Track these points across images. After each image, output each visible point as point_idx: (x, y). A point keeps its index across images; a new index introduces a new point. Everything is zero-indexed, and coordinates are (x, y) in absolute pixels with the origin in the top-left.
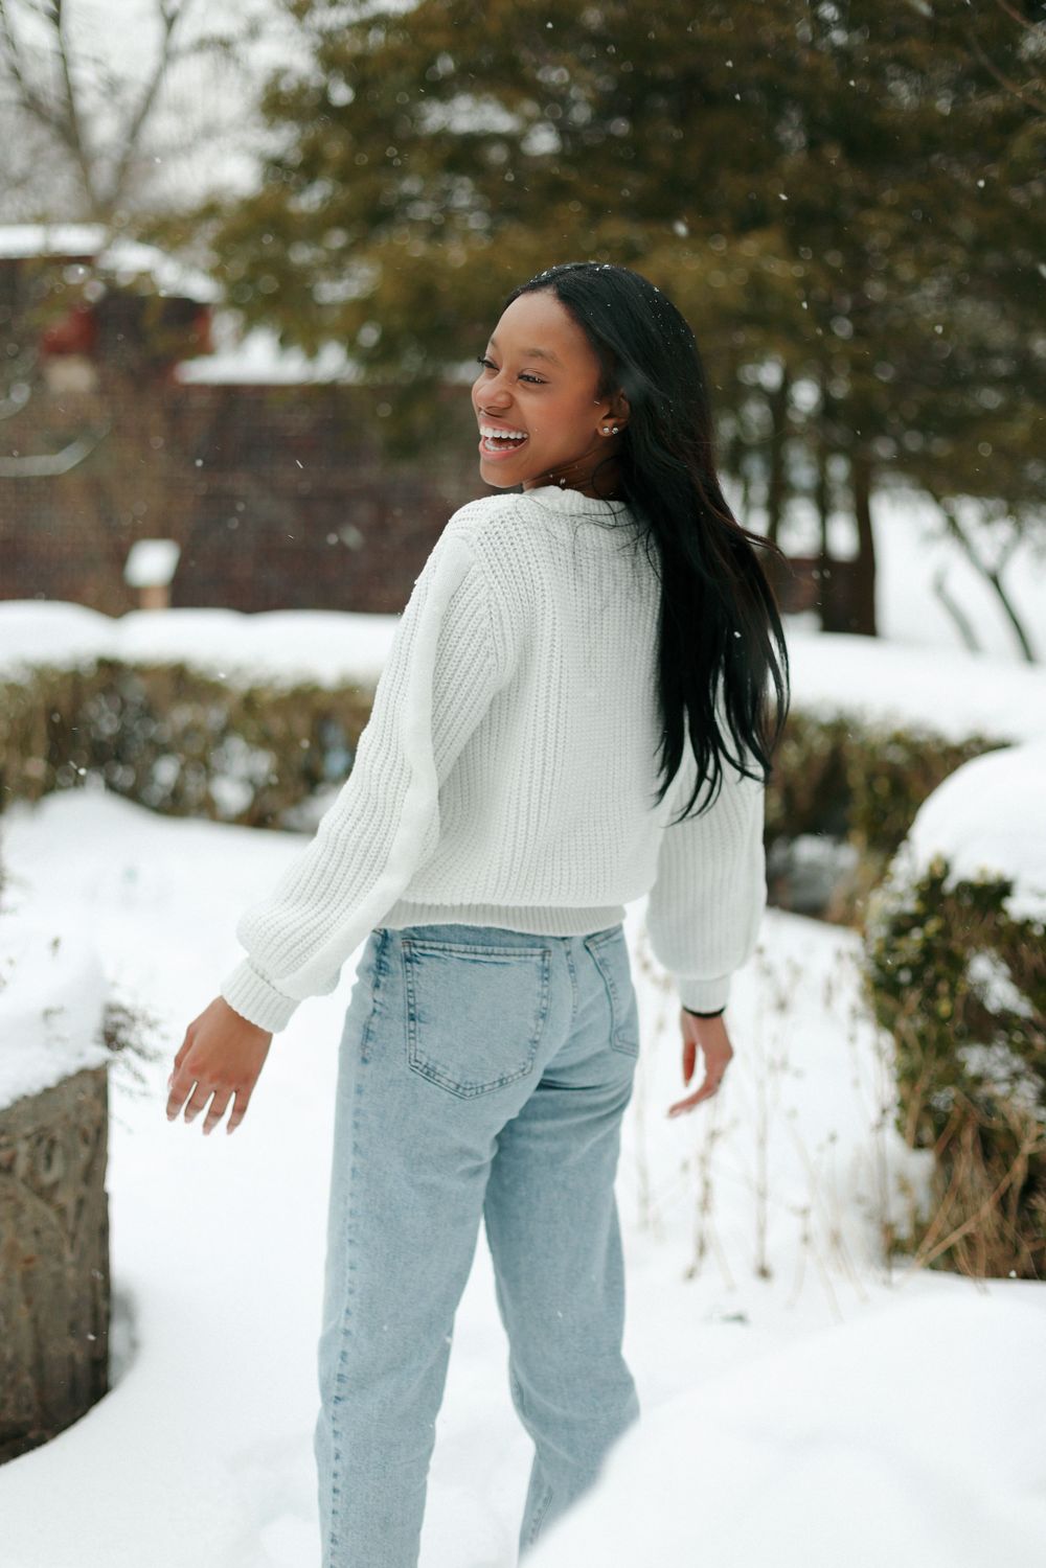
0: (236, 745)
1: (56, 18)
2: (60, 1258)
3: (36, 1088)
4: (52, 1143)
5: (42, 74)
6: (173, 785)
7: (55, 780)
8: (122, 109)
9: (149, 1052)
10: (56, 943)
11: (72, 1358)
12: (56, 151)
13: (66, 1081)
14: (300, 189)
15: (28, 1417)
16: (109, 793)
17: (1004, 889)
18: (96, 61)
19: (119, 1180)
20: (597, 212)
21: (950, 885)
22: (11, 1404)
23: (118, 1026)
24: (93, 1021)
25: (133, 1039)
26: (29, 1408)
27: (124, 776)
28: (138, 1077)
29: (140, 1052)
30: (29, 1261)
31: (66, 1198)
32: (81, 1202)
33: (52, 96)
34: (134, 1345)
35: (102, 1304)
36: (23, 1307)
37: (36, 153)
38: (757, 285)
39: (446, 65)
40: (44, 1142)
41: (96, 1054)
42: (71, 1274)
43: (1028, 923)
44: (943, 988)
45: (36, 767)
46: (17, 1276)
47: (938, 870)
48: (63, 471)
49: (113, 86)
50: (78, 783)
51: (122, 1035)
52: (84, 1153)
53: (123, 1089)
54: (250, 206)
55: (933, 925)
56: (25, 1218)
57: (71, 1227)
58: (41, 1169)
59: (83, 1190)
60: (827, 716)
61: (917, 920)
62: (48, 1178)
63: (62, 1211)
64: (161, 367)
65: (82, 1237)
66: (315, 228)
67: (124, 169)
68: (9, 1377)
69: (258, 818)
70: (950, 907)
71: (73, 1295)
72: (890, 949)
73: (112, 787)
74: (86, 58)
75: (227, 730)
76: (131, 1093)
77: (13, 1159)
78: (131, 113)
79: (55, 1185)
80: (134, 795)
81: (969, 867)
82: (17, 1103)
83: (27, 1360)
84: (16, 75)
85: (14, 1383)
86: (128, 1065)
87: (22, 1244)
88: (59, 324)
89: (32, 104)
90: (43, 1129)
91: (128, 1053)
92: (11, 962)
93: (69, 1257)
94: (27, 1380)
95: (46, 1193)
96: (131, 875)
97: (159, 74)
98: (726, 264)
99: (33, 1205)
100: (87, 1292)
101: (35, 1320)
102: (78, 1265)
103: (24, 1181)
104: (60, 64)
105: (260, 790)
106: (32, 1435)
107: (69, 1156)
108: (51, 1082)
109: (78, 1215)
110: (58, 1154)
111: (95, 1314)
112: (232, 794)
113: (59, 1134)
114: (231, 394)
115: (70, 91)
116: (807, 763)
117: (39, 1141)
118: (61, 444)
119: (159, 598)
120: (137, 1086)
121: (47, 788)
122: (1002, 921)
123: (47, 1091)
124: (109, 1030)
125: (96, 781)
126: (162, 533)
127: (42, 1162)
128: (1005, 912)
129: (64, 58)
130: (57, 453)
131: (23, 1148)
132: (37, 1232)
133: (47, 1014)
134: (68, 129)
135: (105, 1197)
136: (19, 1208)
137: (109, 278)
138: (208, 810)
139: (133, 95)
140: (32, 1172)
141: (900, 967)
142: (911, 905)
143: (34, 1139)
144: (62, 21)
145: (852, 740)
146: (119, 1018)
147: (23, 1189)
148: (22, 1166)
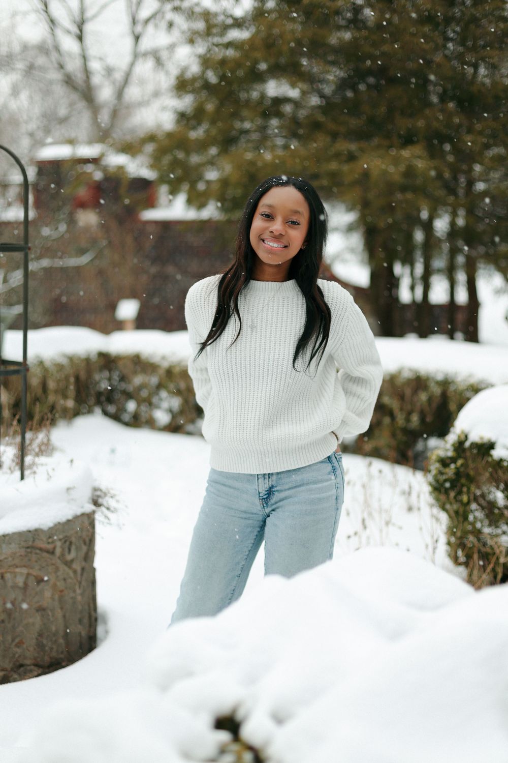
0: (164, 394)
1: (80, 38)
2: (74, 591)
3: (64, 520)
4: (71, 543)
5: (73, 66)
6: (134, 412)
7: (80, 410)
8: (114, 83)
9: (112, 509)
10: (72, 461)
11: (80, 634)
12: (81, 104)
13: (76, 517)
14: (194, 128)
15: (62, 656)
16: (104, 416)
17: (491, 446)
18: (101, 59)
19: (100, 563)
20: (335, 136)
21: (467, 444)
22: (55, 650)
23: (99, 496)
24: (87, 494)
25: (105, 503)
26: (62, 653)
27: (112, 409)
28: (107, 517)
29: (108, 509)
30: (62, 591)
31: (77, 566)
32: (83, 569)
33: (79, 77)
34: (107, 632)
35: (93, 613)
36: (59, 611)
37: (71, 105)
38: (410, 172)
39: (263, 66)
40: (68, 543)
41: (89, 508)
42: (79, 598)
43: (501, 460)
44: (465, 489)
45: (70, 403)
46: (56, 597)
47: (463, 438)
48: (84, 264)
49: (109, 71)
50: (90, 411)
51: (100, 501)
52: (85, 548)
53: (100, 521)
54: (169, 135)
55: (460, 462)
56: (59, 573)
57: (79, 579)
58: (66, 553)
59: (84, 563)
60: (440, 377)
61: (453, 460)
62: (69, 557)
63: (75, 572)
64: (131, 213)
65: (84, 583)
66: (202, 146)
67: (115, 114)
68: (54, 639)
69: (174, 428)
70: (468, 454)
71: (80, 608)
72: (441, 473)
73: (106, 413)
74: (95, 57)
75: (160, 386)
76: (103, 523)
77: (54, 548)
78: (117, 84)
79: (72, 561)
80: (116, 417)
81: (476, 436)
82: (56, 525)
83: (61, 633)
84: (61, 66)
85: (56, 641)
86: (102, 513)
87: (58, 584)
88: (83, 192)
89: (69, 81)
90: (66, 537)
91: (103, 509)
92: (53, 469)
93: (78, 591)
94: (61, 641)
95: (68, 564)
96: (113, 451)
97: (132, 64)
98: (396, 161)
99: (63, 567)
100: (86, 607)
101: (64, 616)
102: (82, 594)
103: (59, 558)
104: (82, 61)
105: (174, 415)
106: (63, 664)
107: (78, 549)
108: (70, 517)
109: (82, 574)
110: (73, 548)
111: (90, 617)
112: (162, 417)
113: (73, 539)
114: (166, 226)
115: (87, 72)
116: (430, 400)
117: (65, 542)
118: (82, 252)
119: (130, 325)
120: (106, 521)
121: (76, 413)
122: (490, 459)
123: (69, 521)
124: (95, 498)
125: (98, 411)
126: (133, 295)
127: (67, 550)
128: (491, 456)
129: (85, 58)
130: (80, 256)
131: (59, 544)
132: (65, 580)
133: (68, 489)
134: (87, 94)
135: (94, 570)
136: (57, 569)
137: (105, 169)
138: (151, 424)
139: (119, 76)
140: (63, 555)
141: (445, 481)
142: (450, 454)
143: (63, 541)
144: (84, 38)
145: (452, 388)
146: (98, 493)
147: (59, 561)
148: (58, 551)
